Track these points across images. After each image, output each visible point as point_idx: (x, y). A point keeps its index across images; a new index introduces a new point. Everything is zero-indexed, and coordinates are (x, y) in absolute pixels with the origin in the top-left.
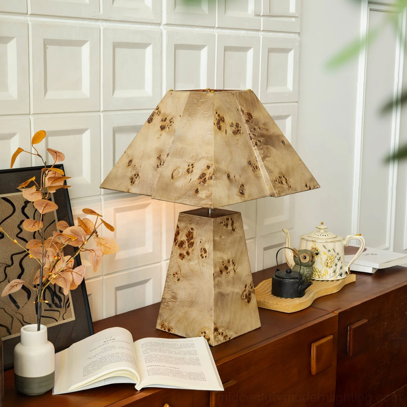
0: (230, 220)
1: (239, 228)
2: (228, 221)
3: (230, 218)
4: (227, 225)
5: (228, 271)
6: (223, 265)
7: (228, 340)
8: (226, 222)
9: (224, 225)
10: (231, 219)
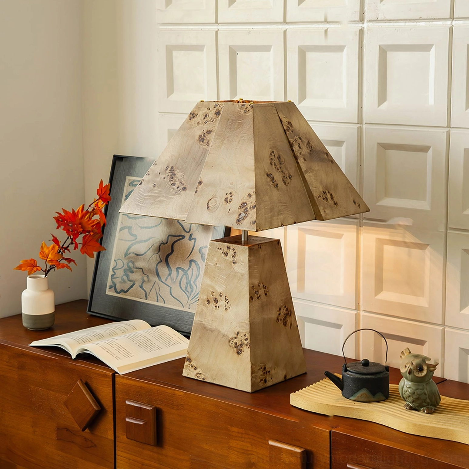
0: (231, 250)
1: (241, 263)
2: (229, 250)
3: (232, 248)
4: (226, 254)
5: (217, 305)
6: (212, 295)
7: (201, 379)
8: (226, 250)
9: (223, 252)
10: (234, 250)
